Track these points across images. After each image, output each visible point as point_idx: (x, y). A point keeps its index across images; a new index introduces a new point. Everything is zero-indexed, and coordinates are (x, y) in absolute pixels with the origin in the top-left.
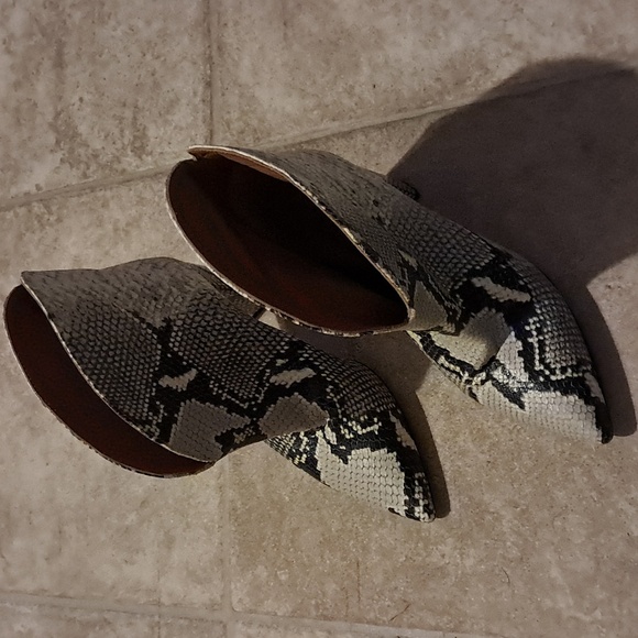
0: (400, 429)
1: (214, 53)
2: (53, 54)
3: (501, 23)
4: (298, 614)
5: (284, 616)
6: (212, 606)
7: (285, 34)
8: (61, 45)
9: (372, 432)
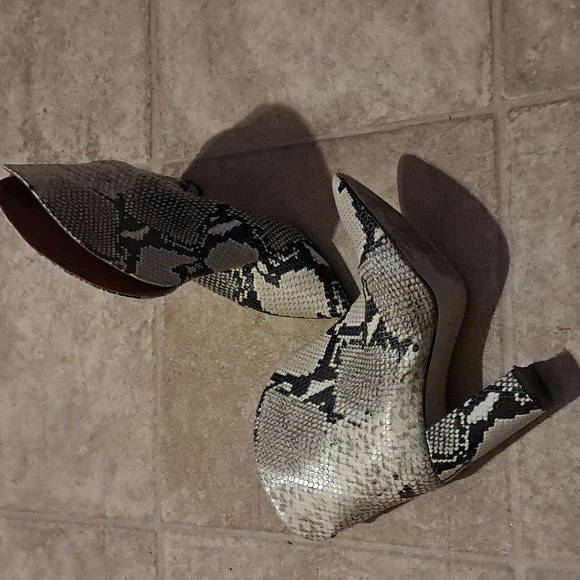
0: (313, 253)
1: (154, 81)
2: (22, 71)
3: (374, 75)
4: (213, 524)
5: (202, 526)
6: (147, 519)
7: (210, 70)
8: (29, 65)
9: (293, 257)
